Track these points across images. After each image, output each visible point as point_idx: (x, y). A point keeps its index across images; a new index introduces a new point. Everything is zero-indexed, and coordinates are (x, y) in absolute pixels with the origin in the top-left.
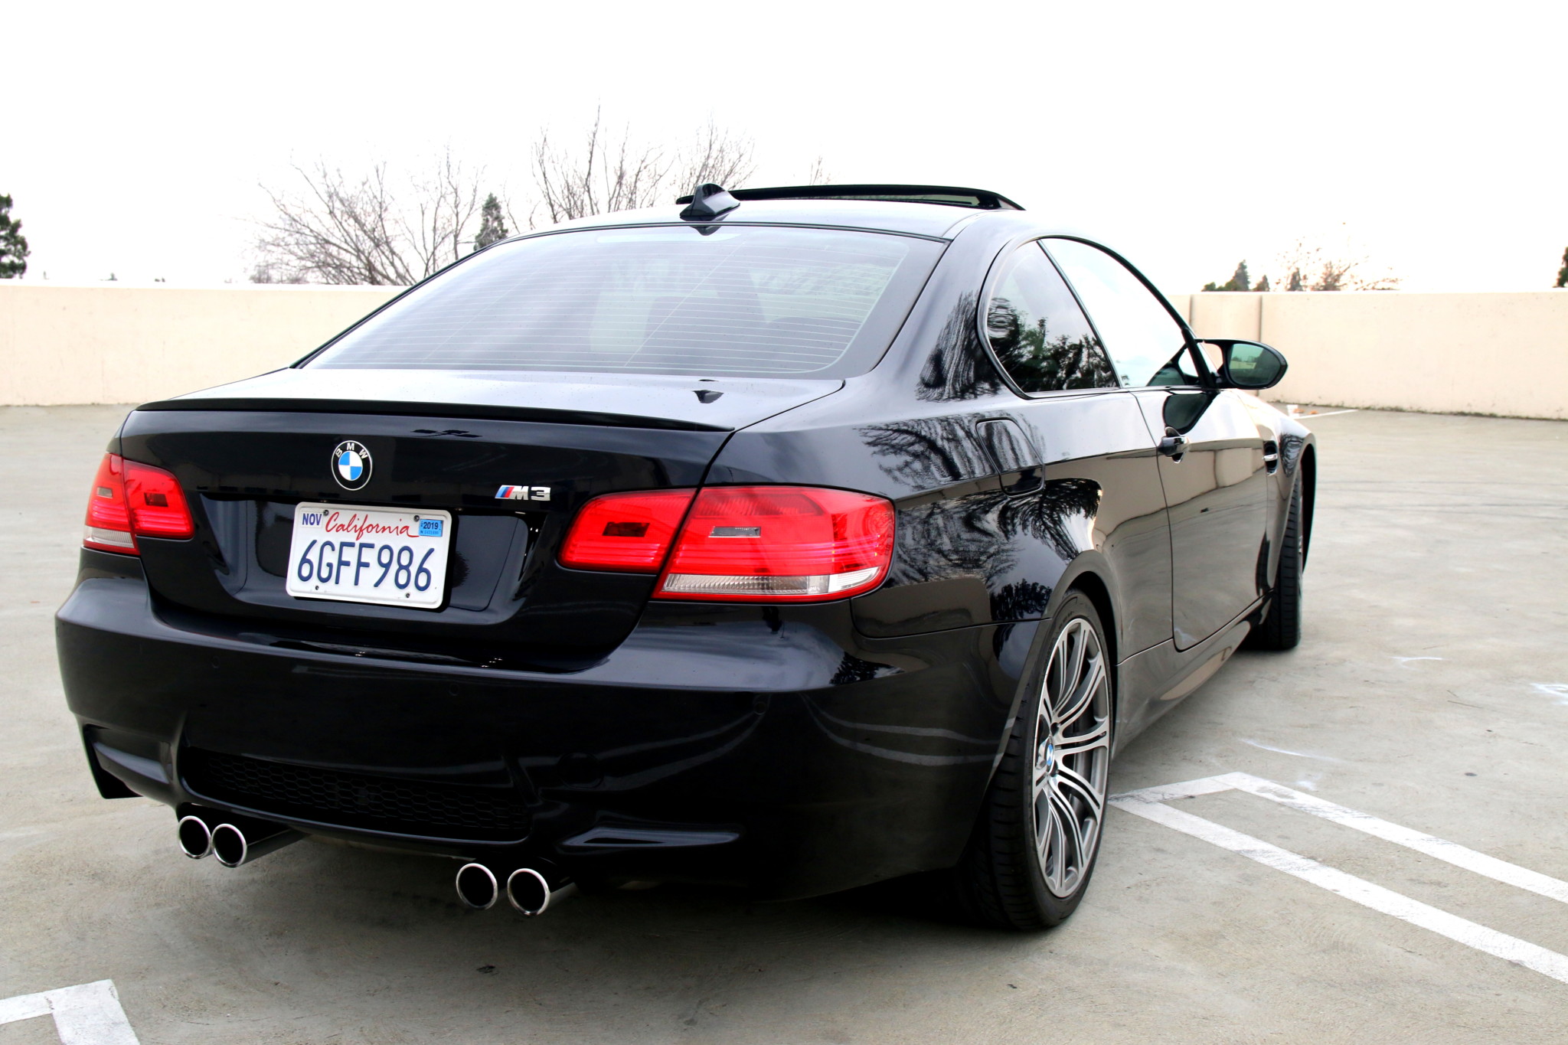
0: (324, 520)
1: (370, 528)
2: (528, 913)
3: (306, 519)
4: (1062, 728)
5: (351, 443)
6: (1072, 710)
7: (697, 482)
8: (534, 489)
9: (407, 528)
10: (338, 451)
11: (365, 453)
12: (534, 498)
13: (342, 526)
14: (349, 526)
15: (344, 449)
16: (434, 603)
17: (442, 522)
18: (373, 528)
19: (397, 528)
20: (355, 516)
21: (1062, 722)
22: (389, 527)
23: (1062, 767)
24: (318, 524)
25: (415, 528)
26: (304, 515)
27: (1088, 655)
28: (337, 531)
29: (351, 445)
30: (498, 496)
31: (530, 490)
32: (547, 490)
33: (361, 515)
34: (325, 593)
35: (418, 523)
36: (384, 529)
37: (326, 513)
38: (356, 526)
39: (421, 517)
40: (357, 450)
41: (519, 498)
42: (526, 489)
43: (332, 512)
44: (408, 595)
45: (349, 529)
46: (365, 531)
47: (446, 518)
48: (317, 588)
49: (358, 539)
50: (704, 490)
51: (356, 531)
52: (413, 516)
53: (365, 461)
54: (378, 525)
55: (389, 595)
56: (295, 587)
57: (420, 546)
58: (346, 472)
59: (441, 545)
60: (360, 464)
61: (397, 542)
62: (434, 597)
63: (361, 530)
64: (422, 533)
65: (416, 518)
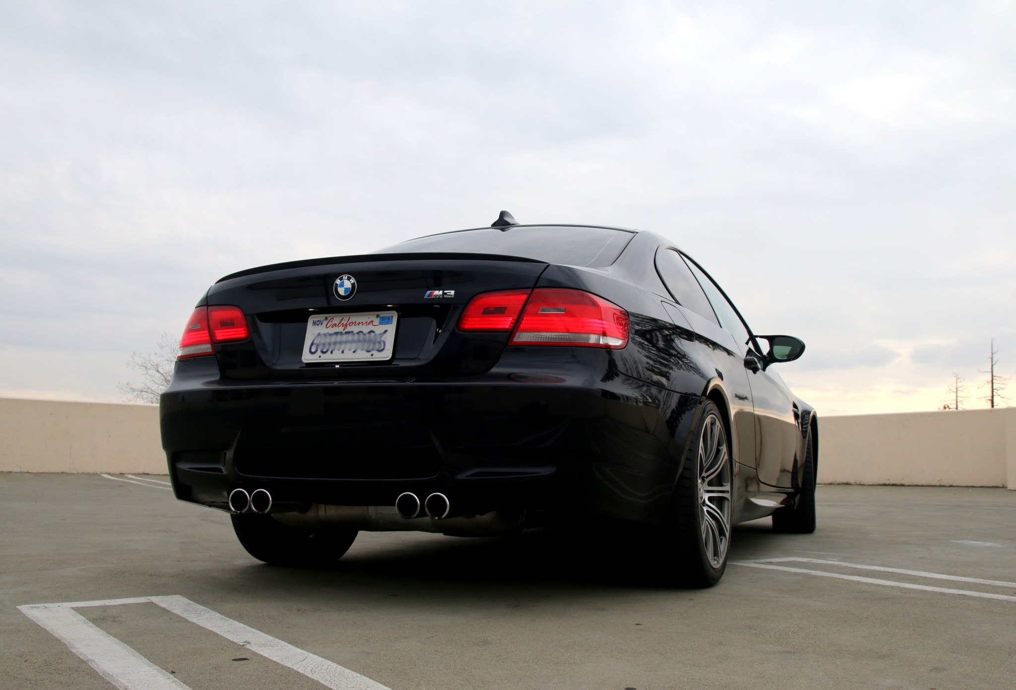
0: (325, 323)
1: (351, 324)
2: (437, 518)
3: (314, 323)
4: (707, 480)
5: (345, 276)
6: (712, 471)
7: (532, 285)
8: (445, 292)
9: (372, 322)
10: (338, 282)
11: (353, 280)
12: (445, 296)
13: (335, 324)
14: (339, 324)
15: (341, 279)
16: (387, 358)
17: (392, 317)
18: (353, 324)
19: (367, 322)
20: (343, 319)
21: (707, 477)
22: (362, 323)
23: (707, 502)
24: (321, 324)
25: (377, 321)
26: (314, 321)
27: (719, 444)
28: (332, 327)
29: (345, 277)
30: (426, 297)
31: (443, 292)
32: (453, 292)
33: (346, 318)
34: (325, 360)
35: (379, 319)
36: (359, 323)
37: (326, 319)
38: (343, 324)
39: (381, 316)
40: (349, 279)
41: (437, 297)
42: (441, 292)
43: (329, 319)
44: (372, 355)
45: (339, 326)
46: (348, 326)
47: (395, 316)
48: (320, 357)
49: (344, 330)
50: (536, 290)
51: (343, 326)
52: (375, 316)
53: (353, 285)
54: (356, 322)
55: (362, 356)
56: (307, 357)
57: (379, 329)
58: (341, 291)
59: (392, 328)
60: (350, 286)
61: (366, 329)
62: (387, 355)
63: (346, 325)
64: (381, 323)
65: (378, 316)
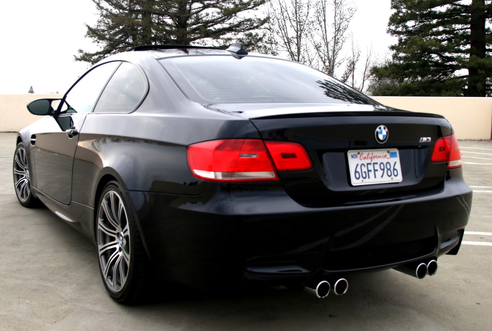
0: (359, 156)
1: (374, 157)
3: (352, 157)
5: (382, 126)
7: (450, 134)
9: (386, 156)
10: (378, 130)
11: (386, 130)
12: (428, 141)
13: (365, 157)
16: (400, 180)
17: (396, 152)
18: (375, 157)
19: (383, 156)
20: (368, 154)
24: (357, 157)
25: (388, 155)
26: (351, 155)
28: (364, 159)
30: (420, 142)
32: (430, 138)
33: (371, 153)
34: (366, 183)
36: (379, 157)
37: (359, 153)
38: (370, 157)
39: (390, 151)
41: (424, 142)
42: (426, 139)
43: (361, 153)
44: (392, 179)
45: (368, 158)
46: (373, 159)
48: (362, 181)
49: (371, 161)
51: (370, 159)
53: (387, 132)
54: (377, 156)
55: (386, 180)
56: (354, 182)
58: (381, 137)
59: (397, 159)
61: (385, 161)
62: (399, 178)
63: (372, 158)
64: (391, 157)
65: (388, 152)
